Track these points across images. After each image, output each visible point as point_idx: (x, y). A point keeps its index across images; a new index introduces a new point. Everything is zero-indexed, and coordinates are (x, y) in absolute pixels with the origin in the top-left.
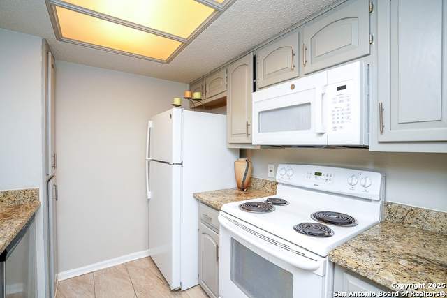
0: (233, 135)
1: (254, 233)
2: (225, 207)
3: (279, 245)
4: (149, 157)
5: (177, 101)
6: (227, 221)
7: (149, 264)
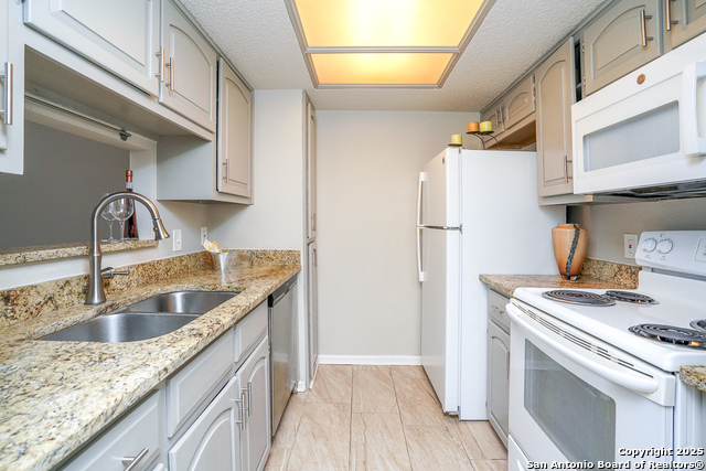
0: (546, 183)
1: (557, 330)
2: (519, 292)
3: (595, 350)
4: (421, 223)
5: (456, 139)
6: (519, 312)
7: (419, 375)
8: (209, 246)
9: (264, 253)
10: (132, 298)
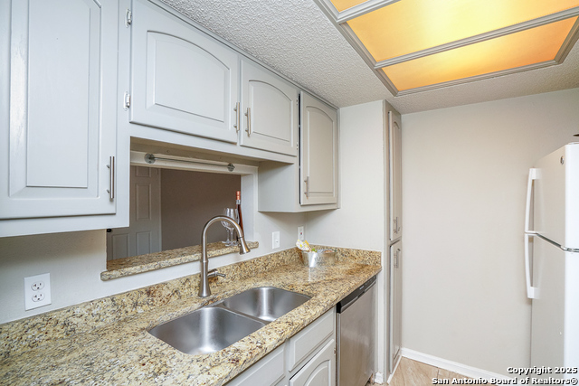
8: (300, 245)
9: (348, 251)
10: (229, 293)
